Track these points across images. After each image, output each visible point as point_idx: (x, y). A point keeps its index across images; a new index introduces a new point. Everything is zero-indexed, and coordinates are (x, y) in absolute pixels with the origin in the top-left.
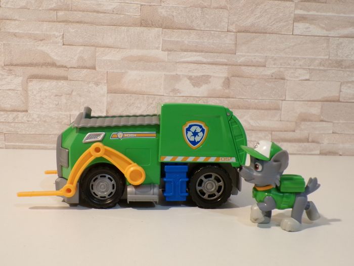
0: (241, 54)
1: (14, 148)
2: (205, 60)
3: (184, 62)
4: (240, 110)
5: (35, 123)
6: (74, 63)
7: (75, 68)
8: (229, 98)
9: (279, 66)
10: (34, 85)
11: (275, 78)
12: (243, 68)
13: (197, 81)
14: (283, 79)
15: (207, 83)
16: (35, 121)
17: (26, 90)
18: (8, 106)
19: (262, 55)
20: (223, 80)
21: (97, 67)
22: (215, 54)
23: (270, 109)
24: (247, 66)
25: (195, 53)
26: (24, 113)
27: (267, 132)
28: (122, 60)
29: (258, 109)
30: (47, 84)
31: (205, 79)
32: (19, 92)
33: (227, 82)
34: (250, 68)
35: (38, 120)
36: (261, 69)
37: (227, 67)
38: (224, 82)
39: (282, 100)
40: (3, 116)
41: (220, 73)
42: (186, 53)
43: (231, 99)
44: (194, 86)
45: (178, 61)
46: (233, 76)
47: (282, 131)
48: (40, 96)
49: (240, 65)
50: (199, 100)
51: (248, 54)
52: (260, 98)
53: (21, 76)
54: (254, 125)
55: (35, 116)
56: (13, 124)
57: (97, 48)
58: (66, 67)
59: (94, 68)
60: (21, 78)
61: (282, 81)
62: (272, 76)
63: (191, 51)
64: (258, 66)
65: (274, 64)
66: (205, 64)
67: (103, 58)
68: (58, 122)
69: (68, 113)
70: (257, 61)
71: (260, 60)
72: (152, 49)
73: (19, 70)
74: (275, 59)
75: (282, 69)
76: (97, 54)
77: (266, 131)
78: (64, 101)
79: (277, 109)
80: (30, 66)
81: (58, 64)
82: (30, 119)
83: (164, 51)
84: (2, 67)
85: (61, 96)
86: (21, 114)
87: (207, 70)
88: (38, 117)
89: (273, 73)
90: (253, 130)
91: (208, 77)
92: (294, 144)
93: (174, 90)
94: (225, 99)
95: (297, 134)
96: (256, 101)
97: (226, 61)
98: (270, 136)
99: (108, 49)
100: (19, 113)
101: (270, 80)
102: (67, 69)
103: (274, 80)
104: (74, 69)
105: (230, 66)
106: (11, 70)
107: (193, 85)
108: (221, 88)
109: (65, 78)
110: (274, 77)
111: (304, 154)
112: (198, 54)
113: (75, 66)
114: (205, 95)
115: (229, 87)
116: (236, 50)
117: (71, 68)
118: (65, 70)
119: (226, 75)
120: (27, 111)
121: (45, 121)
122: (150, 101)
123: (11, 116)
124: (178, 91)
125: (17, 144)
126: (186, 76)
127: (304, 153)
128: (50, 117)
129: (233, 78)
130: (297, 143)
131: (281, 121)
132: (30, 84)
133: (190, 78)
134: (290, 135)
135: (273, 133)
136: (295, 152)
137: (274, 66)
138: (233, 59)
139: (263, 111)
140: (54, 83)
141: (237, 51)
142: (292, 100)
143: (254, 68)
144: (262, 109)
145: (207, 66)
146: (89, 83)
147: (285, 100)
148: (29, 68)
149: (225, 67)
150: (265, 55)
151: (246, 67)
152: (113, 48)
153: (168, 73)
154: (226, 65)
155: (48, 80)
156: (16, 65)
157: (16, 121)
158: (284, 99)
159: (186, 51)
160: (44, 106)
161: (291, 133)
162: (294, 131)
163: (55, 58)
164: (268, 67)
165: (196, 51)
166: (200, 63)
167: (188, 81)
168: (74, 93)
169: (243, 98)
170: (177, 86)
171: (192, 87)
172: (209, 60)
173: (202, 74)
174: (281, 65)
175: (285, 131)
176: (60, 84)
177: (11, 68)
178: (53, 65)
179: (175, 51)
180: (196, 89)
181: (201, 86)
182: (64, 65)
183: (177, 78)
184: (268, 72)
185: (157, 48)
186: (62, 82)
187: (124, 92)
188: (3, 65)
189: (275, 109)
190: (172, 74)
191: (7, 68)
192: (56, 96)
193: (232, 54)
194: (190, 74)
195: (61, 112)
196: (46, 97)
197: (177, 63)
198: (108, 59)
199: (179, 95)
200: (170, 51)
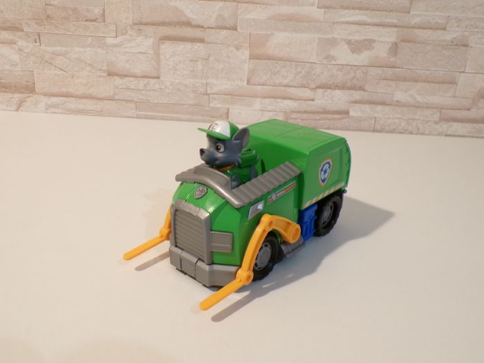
0: (417, 13)
1: (146, 118)
2: (370, 20)
3: (343, 23)
4: (407, 83)
5: (168, 91)
6: (212, 22)
7: (212, 28)
8: (394, 67)
9: (463, 30)
10: (167, 48)
11: (456, 45)
12: (416, 31)
13: (356, 47)
14: (466, 46)
15: (369, 49)
16: (169, 89)
17: (157, 54)
18: (138, 72)
19: (443, 14)
20: (390, 45)
21: (238, 28)
22: (384, 13)
23: (443, 83)
24: (421, 28)
25: (358, 11)
26: (155, 80)
27: (435, 110)
28: (269, 19)
29: (428, 82)
30: (181, 47)
31: (368, 44)
32: (149, 56)
33: (394, 49)
34: (425, 31)
35: (171, 87)
36: (439, 33)
37: (395, 29)
38: (390, 48)
39: (460, 72)
40: (133, 83)
41: (387, 37)
42: (346, 11)
43: (397, 69)
44: (353, 51)
45: (336, 21)
46: (403, 41)
47: (453, 109)
48: (174, 61)
49: (413, 27)
50: (358, 70)
51: (427, 13)
52: (433, 69)
53: (152, 37)
54: (421, 100)
55: (168, 84)
56: (144, 92)
57: (239, 4)
58: (202, 27)
59: (235, 29)
60: (152, 40)
61: (464, 48)
62: (452, 42)
63: (354, 8)
64: (437, 29)
65: (458, 27)
66: (369, 24)
67: (246, 17)
68: (193, 91)
69: (204, 81)
70: (436, 23)
71: (440, 21)
72: (306, 6)
73: (150, 29)
74: (460, 20)
75: (466, 33)
76: (239, 12)
77: (434, 108)
78: (199, 66)
79: (453, 82)
80: (162, 26)
81: (194, 23)
82: (163, 87)
83: (320, 8)
84: (131, 26)
85: (197, 61)
86: (152, 81)
87: (371, 33)
88: (171, 85)
89: (454, 38)
90: (418, 107)
91: (372, 41)
92: (467, 125)
93: (328, 57)
94: (388, 69)
95: (473, 114)
96: (427, 72)
97: (396, 21)
98: (438, 114)
99: (252, 5)
100: (150, 79)
101: (450, 47)
102: (204, 29)
103: (453, 47)
104: (212, 30)
105: (400, 29)
106: (140, 30)
107: (351, 50)
108: (386, 55)
109: (202, 41)
110: (455, 43)
111: (478, 137)
112: (362, 12)
113: (213, 26)
114: (366, 63)
115: (395, 55)
116: (411, 8)
117: (209, 28)
118: (201, 31)
119: (393, 39)
120: (159, 78)
121: (179, 90)
122: (299, 69)
123: (142, 83)
124: (333, 58)
125: (149, 113)
126: (345, 40)
127: (478, 135)
128: (185, 85)
129: (402, 43)
130: (471, 124)
131: (454, 97)
132: (162, 46)
133: (349, 42)
134: (464, 114)
135: (443, 111)
136: (466, 134)
137: (456, 29)
138: (406, 19)
139: (434, 85)
140: (189, 46)
141: (412, 10)
142: (473, 71)
143: (430, 32)
144: (433, 82)
145: (372, 28)
146: (229, 46)
147: (464, 72)
148: (161, 27)
149: (394, 29)
150: (448, 14)
151: (421, 30)
152: (258, 4)
153: (322, 36)
154: (396, 26)
155: (182, 43)
156: (146, 24)
157: (148, 88)
158: (463, 70)
159: (347, 8)
160: (178, 72)
161: (466, 112)
162: (469, 110)
163: (190, 15)
164: (448, 31)
165: (360, 9)
166: (363, 24)
167: (346, 46)
168: (212, 59)
169: (411, 68)
170: (333, 52)
171: (351, 53)
172: (376, 20)
173: (363, 38)
174: (466, 27)
175: (458, 109)
176: (196, 47)
177: (141, 27)
178: (188, 24)
179: (334, 8)
180: (355, 56)
181: (362, 52)
182: (201, 24)
183: (333, 42)
184: (448, 37)
185: (312, 5)
186: (198, 44)
187: (269, 58)
188: (132, 24)
189: (451, 83)
190: (326, 37)
191: (136, 27)
192: (191, 61)
193: (405, 13)
194: (350, 38)
195: (196, 80)
196: (180, 62)
197: (334, 23)
198: (252, 17)
199: (333, 62)
200: (328, 8)
